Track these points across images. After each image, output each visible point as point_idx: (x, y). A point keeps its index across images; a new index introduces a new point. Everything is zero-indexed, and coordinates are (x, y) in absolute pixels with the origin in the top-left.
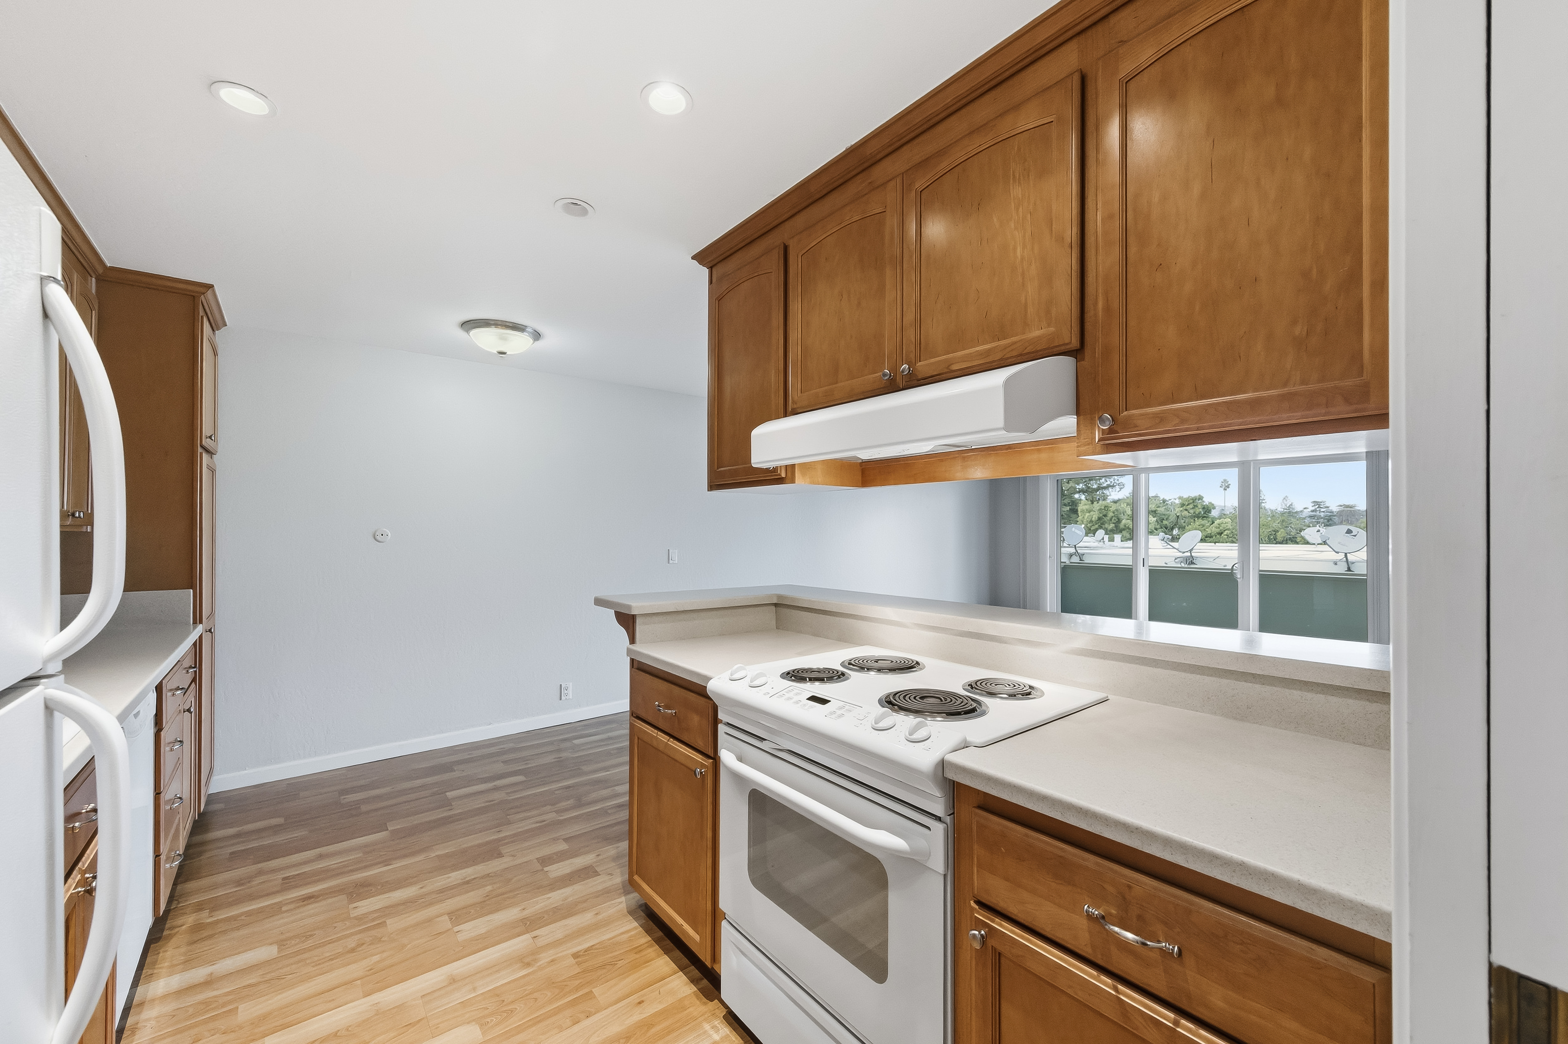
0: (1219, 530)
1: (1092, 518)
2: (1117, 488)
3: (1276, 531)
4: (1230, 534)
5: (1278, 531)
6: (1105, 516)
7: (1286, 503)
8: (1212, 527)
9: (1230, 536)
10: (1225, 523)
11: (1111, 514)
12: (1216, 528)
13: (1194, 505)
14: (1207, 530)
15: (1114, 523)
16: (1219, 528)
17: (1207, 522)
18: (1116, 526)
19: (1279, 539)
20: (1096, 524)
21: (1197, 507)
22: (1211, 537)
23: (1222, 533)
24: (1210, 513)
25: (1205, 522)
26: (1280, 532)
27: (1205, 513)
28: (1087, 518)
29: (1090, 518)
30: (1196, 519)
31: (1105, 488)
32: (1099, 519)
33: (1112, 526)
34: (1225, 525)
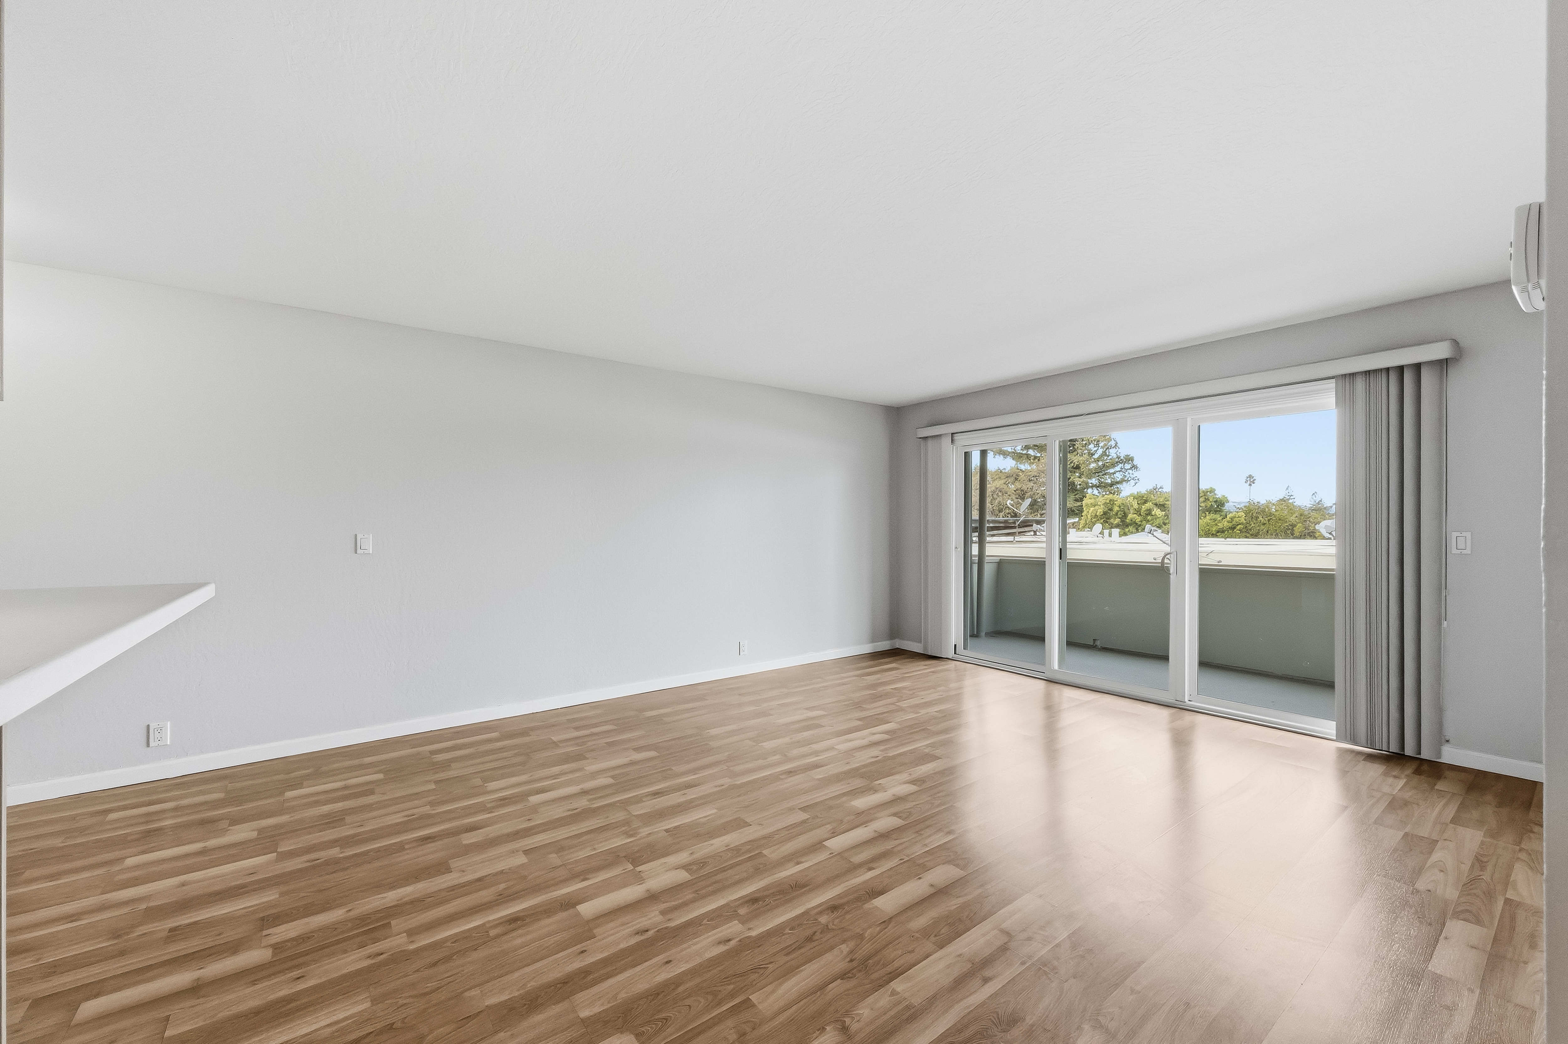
0: (1231, 524)
1: (1097, 512)
2: (1133, 482)
3: (1293, 526)
4: (1243, 528)
5: (1295, 526)
6: (1111, 510)
7: (1315, 498)
8: (1225, 521)
9: (1243, 530)
10: (1238, 517)
11: (1116, 509)
12: (1228, 522)
13: (1205, 498)
14: (1219, 524)
15: (1119, 518)
16: (1232, 522)
17: (1219, 516)
18: (1122, 521)
19: (1297, 534)
20: (1101, 519)
21: (1209, 500)
22: (1223, 532)
23: (1235, 528)
24: (1223, 507)
25: (1218, 517)
26: (1297, 527)
27: (1218, 506)
28: (1092, 512)
29: (1095, 512)
30: (1207, 513)
31: (1118, 483)
32: (1105, 513)
33: (1117, 521)
34: (1237, 520)
